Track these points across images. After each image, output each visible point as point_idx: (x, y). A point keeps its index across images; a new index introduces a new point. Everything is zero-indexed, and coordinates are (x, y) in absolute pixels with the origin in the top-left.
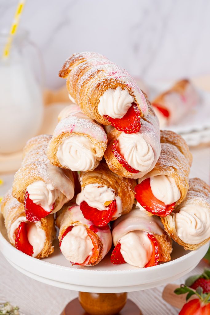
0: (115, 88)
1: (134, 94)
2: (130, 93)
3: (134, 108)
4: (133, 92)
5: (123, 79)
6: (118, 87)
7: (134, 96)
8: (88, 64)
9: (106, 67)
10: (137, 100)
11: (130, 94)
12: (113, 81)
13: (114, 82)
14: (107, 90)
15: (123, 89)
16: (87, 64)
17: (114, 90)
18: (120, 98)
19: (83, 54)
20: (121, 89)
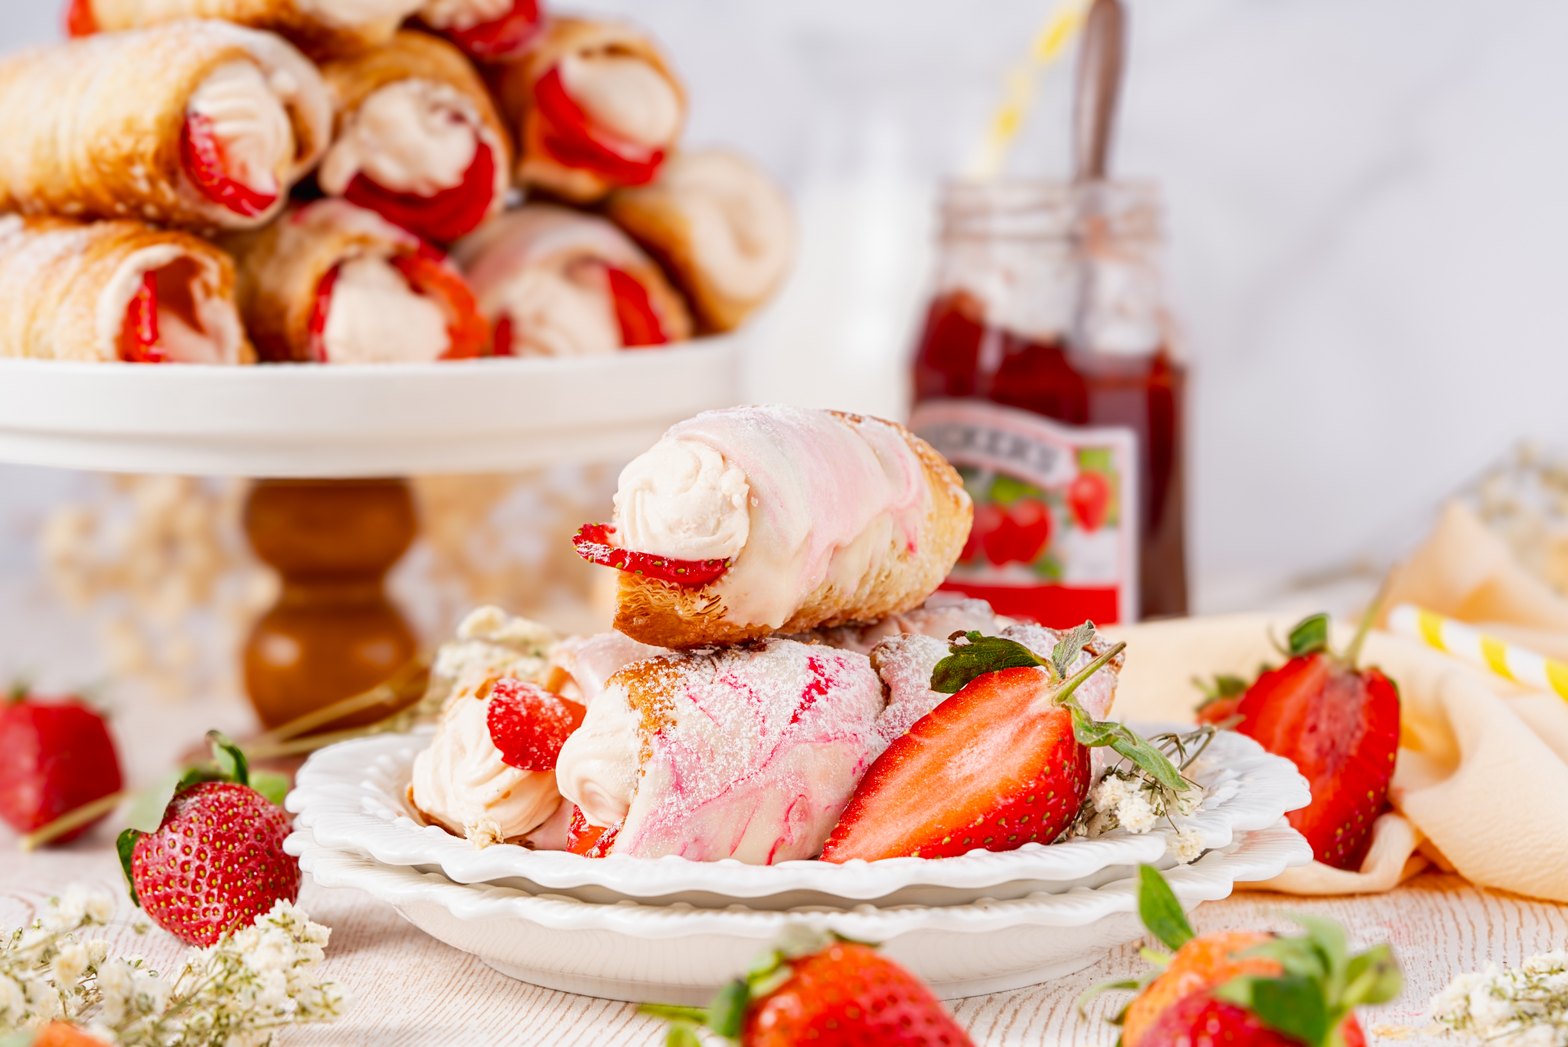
0: (633, 706)
6: (639, 711)
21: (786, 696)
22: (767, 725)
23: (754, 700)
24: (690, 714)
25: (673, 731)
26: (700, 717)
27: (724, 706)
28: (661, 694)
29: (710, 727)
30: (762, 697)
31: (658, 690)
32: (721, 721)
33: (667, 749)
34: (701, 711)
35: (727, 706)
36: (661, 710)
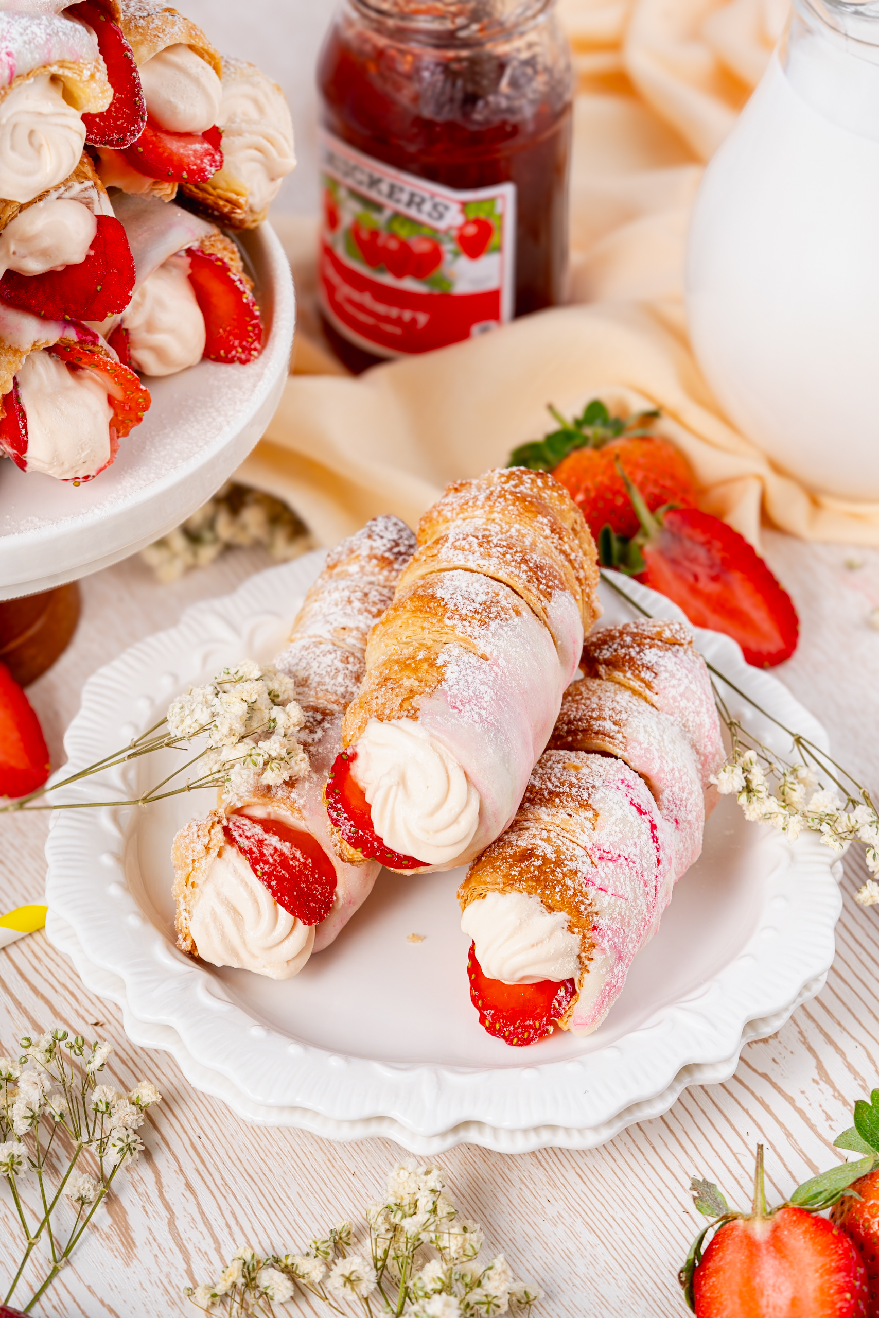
0: (551, 909)
1: (591, 966)
2: (583, 955)
3: (562, 993)
4: (591, 959)
5: (604, 901)
6: (562, 913)
7: (584, 968)
8: (618, 732)
9: (611, 815)
10: (584, 983)
11: (579, 957)
12: (569, 882)
13: (568, 888)
14: (525, 893)
15: (570, 929)
16: (616, 728)
17: (544, 910)
18: (533, 946)
19: (666, 671)
20: (566, 925)
21: (646, 849)
22: (646, 878)
23: (631, 864)
24: (609, 903)
25: (600, 921)
26: (616, 901)
27: (619, 881)
28: (575, 895)
29: (623, 905)
30: (634, 859)
31: (571, 893)
32: (626, 896)
33: (607, 938)
34: (614, 897)
35: (622, 880)
36: (585, 909)
